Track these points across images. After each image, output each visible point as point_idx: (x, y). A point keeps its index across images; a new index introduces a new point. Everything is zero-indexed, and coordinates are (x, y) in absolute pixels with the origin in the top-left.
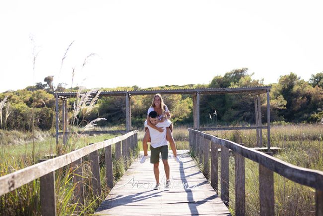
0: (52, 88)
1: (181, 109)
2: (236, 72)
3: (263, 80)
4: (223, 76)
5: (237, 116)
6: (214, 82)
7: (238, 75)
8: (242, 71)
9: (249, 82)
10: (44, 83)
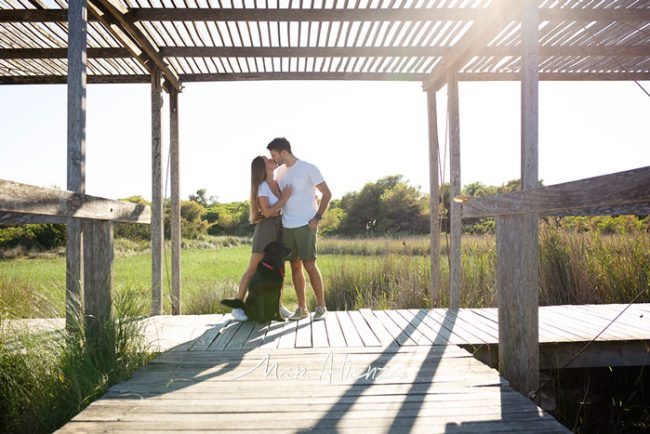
0: (204, 200)
1: (329, 218)
2: (390, 179)
3: (420, 187)
4: (375, 182)
5: (393, 226)
6: (366, 189)
7: (392, 182)
8: (396, 178)
9: (405, 188)
10: (196, 195)
